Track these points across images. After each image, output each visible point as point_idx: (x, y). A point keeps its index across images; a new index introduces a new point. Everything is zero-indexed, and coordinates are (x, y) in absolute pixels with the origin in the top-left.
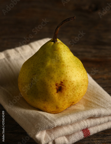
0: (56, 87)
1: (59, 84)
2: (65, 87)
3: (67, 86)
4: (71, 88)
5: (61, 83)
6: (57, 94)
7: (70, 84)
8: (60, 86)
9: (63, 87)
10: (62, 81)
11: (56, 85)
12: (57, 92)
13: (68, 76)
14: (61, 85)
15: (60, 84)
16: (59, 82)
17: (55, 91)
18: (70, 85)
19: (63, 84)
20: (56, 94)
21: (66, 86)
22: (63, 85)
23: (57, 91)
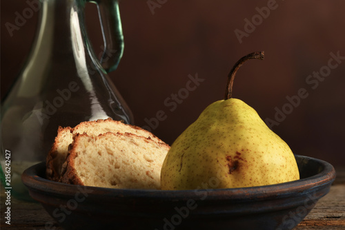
0: (227, 162)
1: (232, 157)
2: (246, 161)
3: (249, 159)
4: (258, 166)
5: (236, 155)
6: (231, 175)
7: (255, 156)
8: (234, 160)
9: (240, 161)
10: (239, 151)
11: (228, 159)
12: (230, 173)
13: (251, 143)
14: (236, 159)
15: (235, 157)
16: (233, 154)
17: (226, 170)
18: (256, 159)
19: (240, 156)
20: (228, 175)
21: (247, 159)
22: (240, 158)
23: (230, 171)
